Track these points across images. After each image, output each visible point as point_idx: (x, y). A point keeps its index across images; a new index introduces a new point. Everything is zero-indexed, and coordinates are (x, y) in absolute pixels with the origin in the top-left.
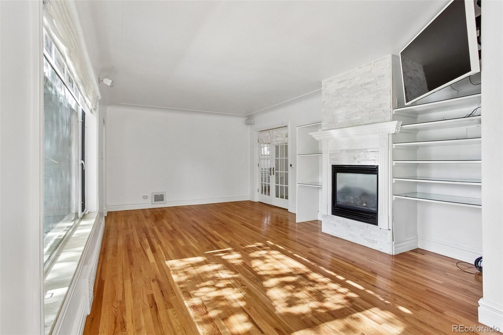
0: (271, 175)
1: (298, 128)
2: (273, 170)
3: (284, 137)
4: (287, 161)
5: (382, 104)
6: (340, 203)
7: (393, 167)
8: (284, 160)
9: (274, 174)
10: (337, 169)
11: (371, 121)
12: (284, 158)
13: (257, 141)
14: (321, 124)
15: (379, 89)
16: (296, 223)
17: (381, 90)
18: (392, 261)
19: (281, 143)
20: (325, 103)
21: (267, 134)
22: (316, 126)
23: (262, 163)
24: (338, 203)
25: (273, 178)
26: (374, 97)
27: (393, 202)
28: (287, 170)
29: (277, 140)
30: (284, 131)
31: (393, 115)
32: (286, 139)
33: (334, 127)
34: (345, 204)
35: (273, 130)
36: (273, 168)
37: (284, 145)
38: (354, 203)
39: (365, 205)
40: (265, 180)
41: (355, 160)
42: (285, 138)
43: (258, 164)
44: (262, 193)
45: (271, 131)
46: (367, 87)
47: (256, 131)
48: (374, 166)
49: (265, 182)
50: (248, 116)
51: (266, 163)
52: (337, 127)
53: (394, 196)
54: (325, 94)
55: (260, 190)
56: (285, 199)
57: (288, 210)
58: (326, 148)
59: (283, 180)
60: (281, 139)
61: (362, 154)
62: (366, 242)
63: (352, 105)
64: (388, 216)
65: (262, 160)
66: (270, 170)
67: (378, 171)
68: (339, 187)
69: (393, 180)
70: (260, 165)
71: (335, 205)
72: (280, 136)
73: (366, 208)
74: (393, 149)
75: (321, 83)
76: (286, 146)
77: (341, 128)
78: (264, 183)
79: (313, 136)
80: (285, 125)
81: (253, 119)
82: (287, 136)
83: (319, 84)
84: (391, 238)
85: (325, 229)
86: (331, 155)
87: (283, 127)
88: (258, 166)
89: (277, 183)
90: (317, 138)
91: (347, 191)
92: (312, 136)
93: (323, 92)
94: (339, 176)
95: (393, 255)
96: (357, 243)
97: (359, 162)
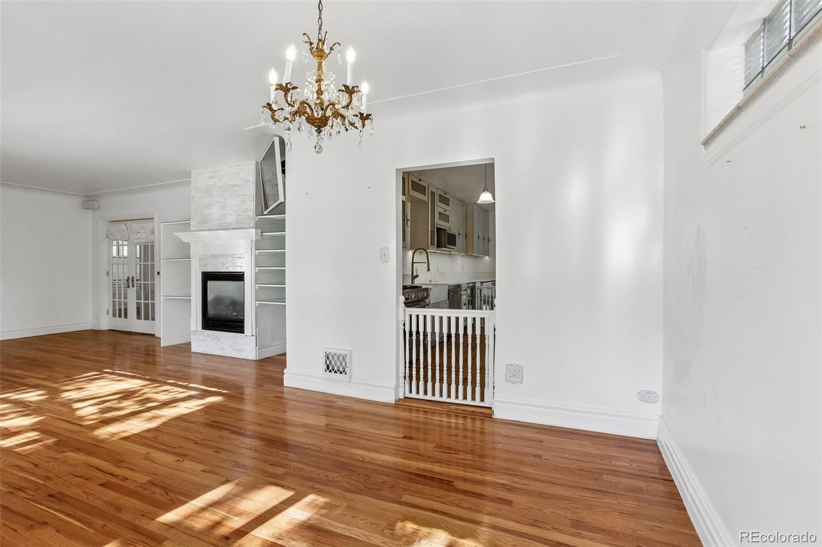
0: (129, 288)
1: (164, 225)
2: (133, 281)
3: (149, 233)
4: (153, 266)
5: (247, 209)
6: (211, 316)
7: (256, 273)
8: (150, 265)
9: (133, 286)
10: (208, 277)
11: (238, 226)
12: (150, 263)
13: (105, 236)
14: (189, 223)
15: (245, 194)
16: (160, 347)
17: (246, 195)
18: (256, 365)
19: (144, 241)
20: (195, 199)
21: (122, 226)
22: (185, 225)
23: (115, 271)
24: (209, 316)
25: (132, 292)
26: (241, 201)
27: (257, 308)
28: (153, 279)
29: (137, 237)
30: (149, 225)
31: (256, 221)
32: (151, 237)
33: (203, 228)
34: (216, 316)
35: (132, 221)
36: (133, 277)
37: (149, 244)
38: (226, 314)
39: (235, 314)
40: (120, 294)
41: (224, 265)
42: (150, 235)
43: (108, 272)
44: (114, 315)
45: (128, 223)
46: (235, 188)
47: (102, 221)
48: (241, 272)
49: (120, 298)
50: (87, 196)
51: (121, 270)
52: (207, 228)
53: (258, 302)
54: (195, 187)
55: (111, 312)
56: (152, 320)
57: (154, 335)
58: (195, 252)
59: (147, 293)
60: (144, 236)
61: (230, 259)
62: (234, 352)
63: (222, 206)
64: (252, 322)
65: (114, 265)
66: (128, 281)
67: (244, 277)
68: (210, 297)
69: (256, 286)
70: (110, 274)
71: (207, 318)
72: (143, 231)
73: (235, 317)
74: (256, 255)
75: (191, 172)
76: (153, 246)
77: (211, 230)
78: (117, 299)
79: (179, 237)
80: (150, 217)
81: (96, 201)
82: (153, 233)
83: (188, 174)
84: (255, 344)
85: (195, 348)
86: (200, 260)
87: (146, 219)
88: (108, 275)
89: (139, 298)
90: (185, 240)
91: (218, 300)
92: (177, 236)
93: (193, 185)
94: (210, 284)
95: (256, 360)
96: (227, 355)
97: (227, 268)
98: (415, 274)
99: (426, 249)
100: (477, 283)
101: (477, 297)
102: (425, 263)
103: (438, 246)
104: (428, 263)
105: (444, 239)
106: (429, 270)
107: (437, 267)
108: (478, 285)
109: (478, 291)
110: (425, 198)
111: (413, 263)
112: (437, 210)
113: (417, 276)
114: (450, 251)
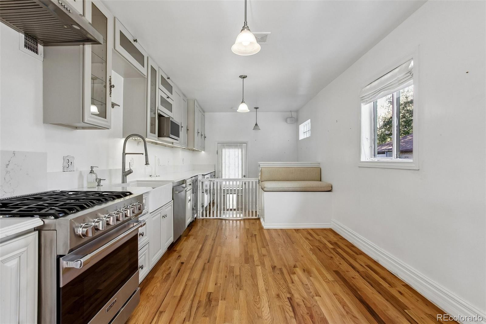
98: (127, 168)
99: (144, 136)
100: (199, 176)
101: (199, 189)
102: (143, 154)
103: (160, 136)
104: (146, 155)
105: (167, 128)
106: (147, 164)
107: (159, 159)
108: (200, 178)
109: (200, 184)
110: (144, 70)
111: (124, 154)
112: (159, 94)
113: (130, 172)
114: (173, 143)
